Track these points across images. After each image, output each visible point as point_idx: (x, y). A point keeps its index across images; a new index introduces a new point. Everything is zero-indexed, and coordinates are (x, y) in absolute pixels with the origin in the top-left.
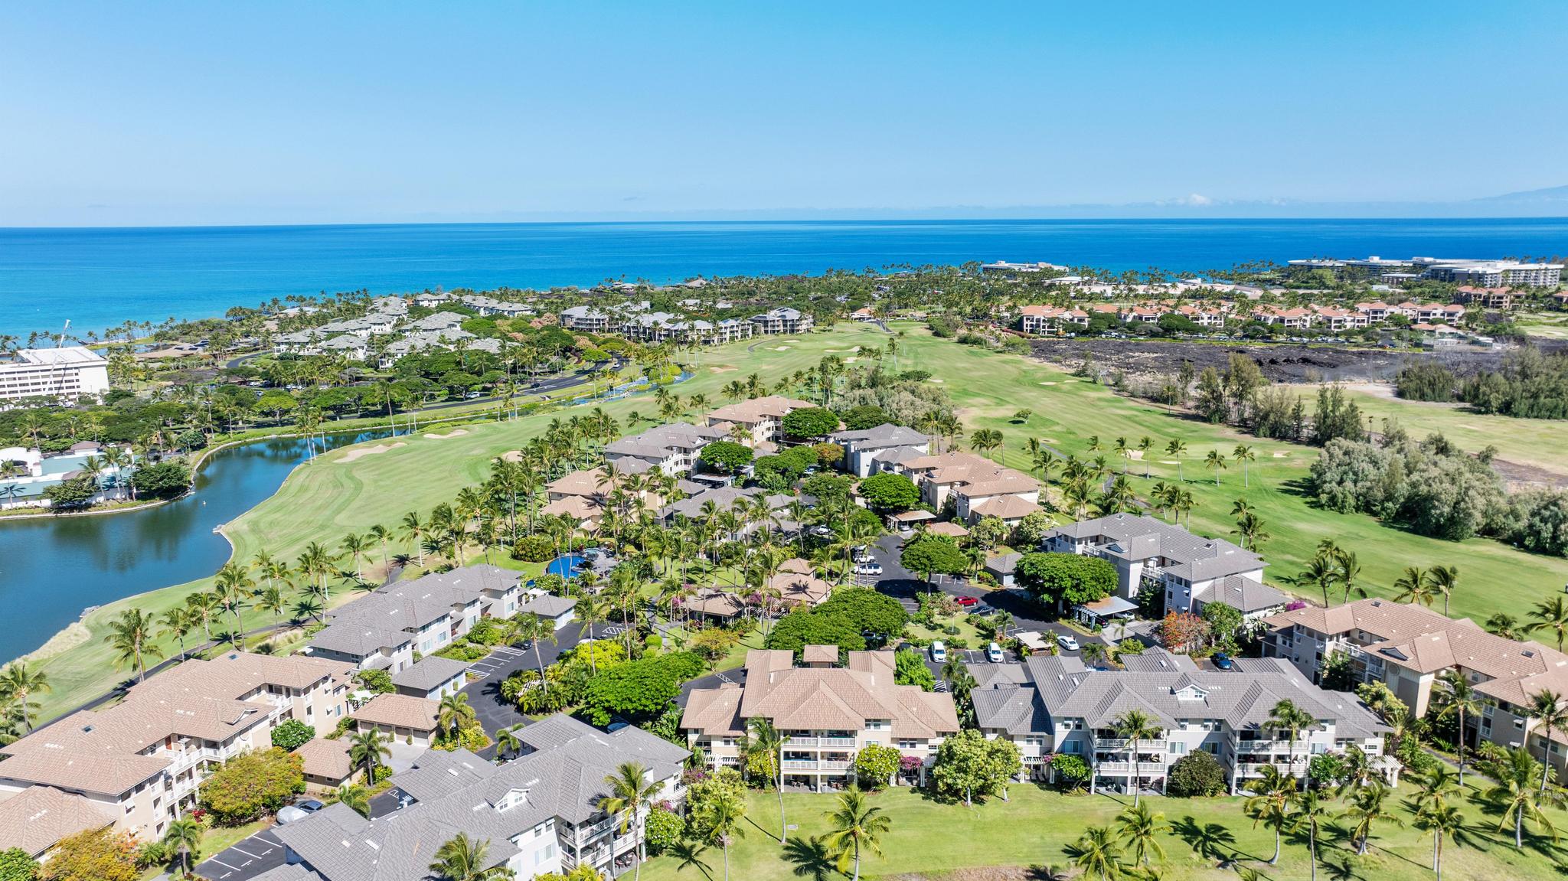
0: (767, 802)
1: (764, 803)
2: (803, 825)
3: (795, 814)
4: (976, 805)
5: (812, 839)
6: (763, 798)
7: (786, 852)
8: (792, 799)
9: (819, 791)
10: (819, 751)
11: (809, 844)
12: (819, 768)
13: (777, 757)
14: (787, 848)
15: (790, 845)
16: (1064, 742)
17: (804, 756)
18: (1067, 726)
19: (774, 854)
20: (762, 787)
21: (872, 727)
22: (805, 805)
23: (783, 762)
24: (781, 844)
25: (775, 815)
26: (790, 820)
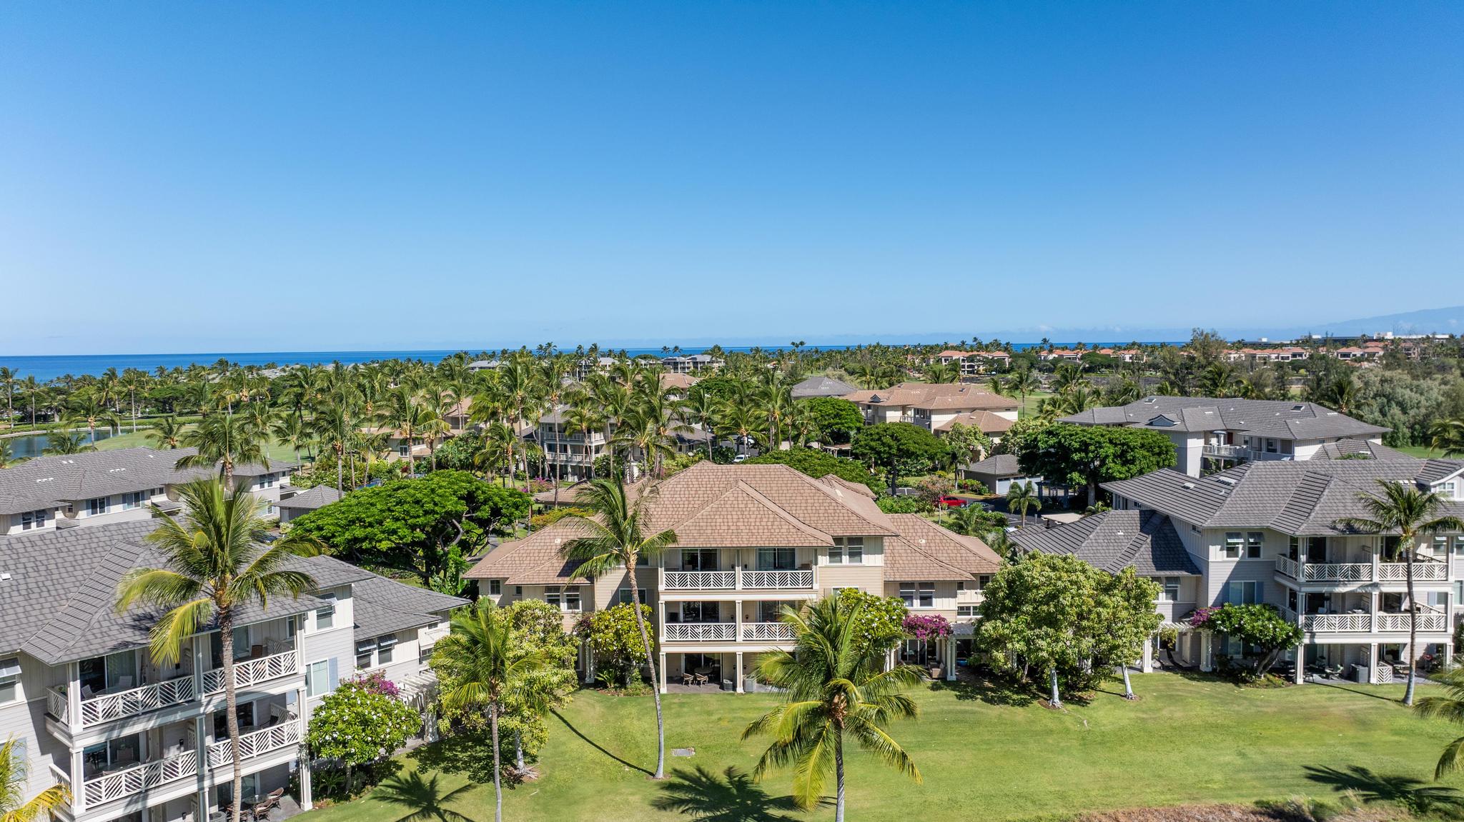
0: (631, 709)
1: (623, 712)
2: (706, 748)
3: (689, 729)
4: (1070, 707)
5: (729, 773)
6: (622, 703)
7: (666, 794)
8: (682, 705)
9: (740, 690)
10: (738, 598)
11: (724, 780)
12: (740, 638)
13: (653, 618)
14: (671, 787)
15: (677, 780)
16: (1227, 585)
17: (709, 612)
18: (1231, 550)
19: (635, 799)
20: (621, 682)
21: (845, 558)
22: (709, 713)
23: (663, 625)
24: (655, 781)
25: (644, 732)
26: (679, 741)
